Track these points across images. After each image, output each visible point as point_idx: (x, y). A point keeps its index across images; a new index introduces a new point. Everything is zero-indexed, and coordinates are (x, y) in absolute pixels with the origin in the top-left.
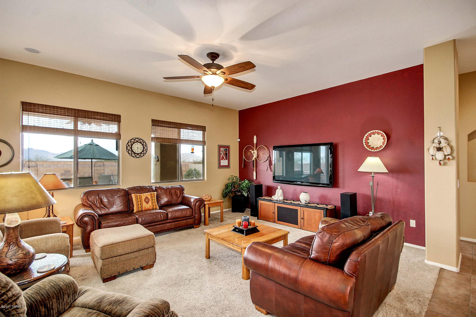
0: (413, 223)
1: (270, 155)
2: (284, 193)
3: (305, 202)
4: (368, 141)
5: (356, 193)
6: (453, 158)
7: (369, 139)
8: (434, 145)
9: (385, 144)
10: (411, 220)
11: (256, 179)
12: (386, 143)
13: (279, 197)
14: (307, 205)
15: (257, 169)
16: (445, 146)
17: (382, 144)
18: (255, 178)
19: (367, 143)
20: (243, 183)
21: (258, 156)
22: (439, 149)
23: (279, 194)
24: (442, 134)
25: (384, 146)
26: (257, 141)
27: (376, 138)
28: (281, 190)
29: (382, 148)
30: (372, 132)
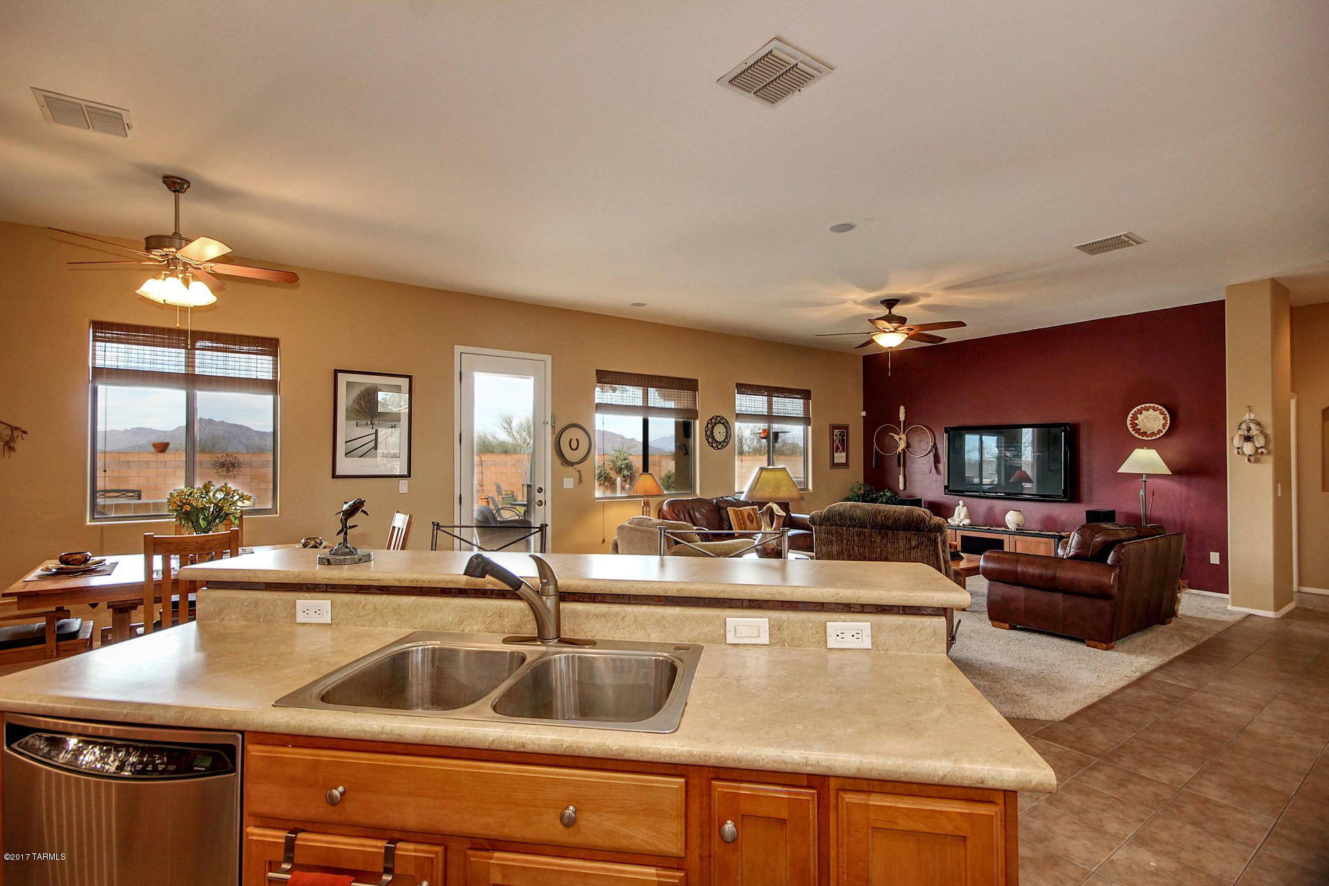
0: (1215, 558)
1: (937, 443)
2: (970, 514)
3: (1016, 527)
4: (1136, 422)
5: (1114, 511)
6: (1269, 453)
7: (1137, 419)
8: (1240, 432)
9: (1167, 428)
10: (1211, 553)
11: (905, 489)
12: (1168, 425)
13: (962, 520)
14: (1020, 531)
15: (906, 470)
16: (1257, 435)
17: (1161, 428)
18: (901, 486)
19: (1134, 425)
20: (881, 496)
21: (908, 446)
22: (1248, 439)
23: (962, 515)
24: (1253, 416)
25: (1164, 431)
26: (906, 417)
27: (1151, 417)
28: (965, 508)
29: (1161, 434)
30: (1143, 406)
